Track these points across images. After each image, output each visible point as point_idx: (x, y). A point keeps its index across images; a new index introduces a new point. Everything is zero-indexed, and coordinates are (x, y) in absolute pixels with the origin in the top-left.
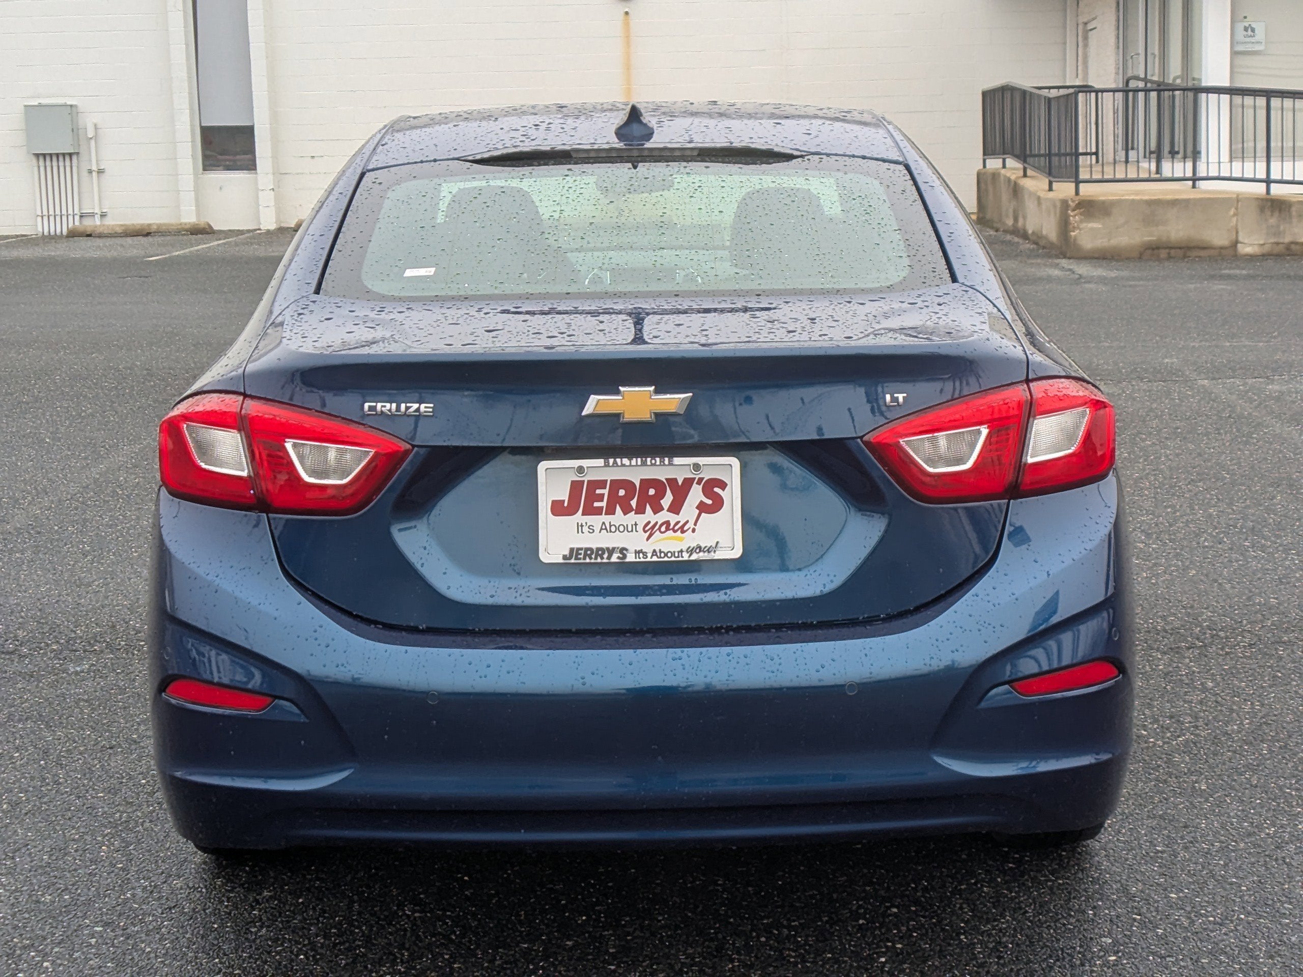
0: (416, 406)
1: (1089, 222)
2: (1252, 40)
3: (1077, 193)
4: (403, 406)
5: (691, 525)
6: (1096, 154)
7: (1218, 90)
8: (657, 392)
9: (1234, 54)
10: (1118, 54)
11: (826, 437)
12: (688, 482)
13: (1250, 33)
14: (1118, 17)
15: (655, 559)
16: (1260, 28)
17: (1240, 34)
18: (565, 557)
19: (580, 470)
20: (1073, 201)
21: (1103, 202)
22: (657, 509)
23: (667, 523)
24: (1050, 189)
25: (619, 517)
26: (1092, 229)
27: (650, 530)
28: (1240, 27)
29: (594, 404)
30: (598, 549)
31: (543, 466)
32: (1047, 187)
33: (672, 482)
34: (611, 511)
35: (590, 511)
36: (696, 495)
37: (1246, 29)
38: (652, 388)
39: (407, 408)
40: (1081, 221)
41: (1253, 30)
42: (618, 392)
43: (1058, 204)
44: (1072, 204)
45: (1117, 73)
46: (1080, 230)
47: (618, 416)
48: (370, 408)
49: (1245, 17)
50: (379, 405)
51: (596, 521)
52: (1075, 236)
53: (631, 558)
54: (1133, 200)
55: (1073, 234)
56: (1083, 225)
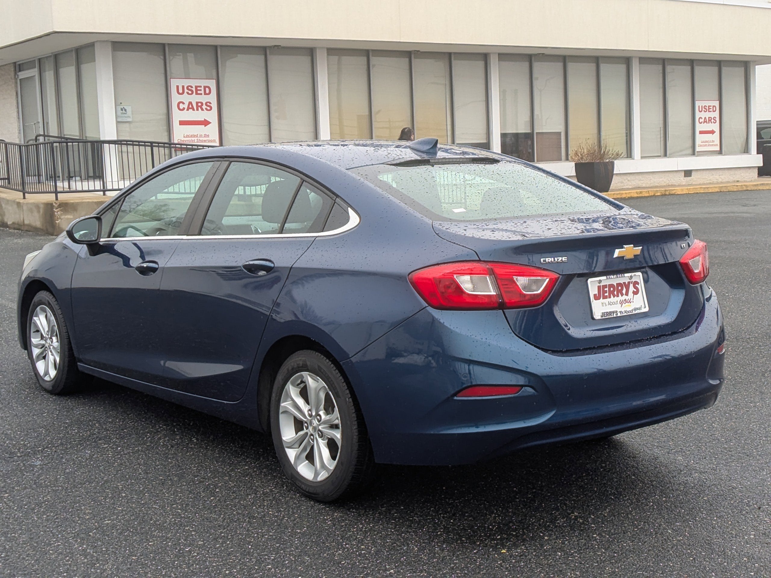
0: (560, 258)
1: (65, 215)
2: (126, 115)
3: (57, 199)
4: (556, 259)
5: (632, 300)
6: (8, 179)
7: (109, 142)
8: (634, 247)
9: (118, 122)
10: (19, 122)
11: (670, 261)
12: (629, 283)
13: (124, 111)
14: (17, 100)
15: (626, 314)
16: (129, 109)
17: (120, 112)
18: (602, 317)
19: (600, 281)
20: (56, 203)
21: (73, 203)
22: (622, 295)
23: (625, 300)
24: (24, 198)
25: (612, 299)
26: (68, 219)
27: (621, 303)
28: (119, 108)
29: (617, 253)
30: (610, 312)
31: (590, 280)
32: (22, 197)
33: (624, 283)
34: (610, 297)
35: (605, 297)
36: (632, 289)
37: (122, 110)
38: (632, 245)
39: (558, 259)
40: (61, 215)
41: (125, 110)
42: (623, 248)
43: (42, 206)
44: (56, 205)
45: (20, 133)
46: (61, 219)
47: (623, 257)
48: (544, 261)
49: (121, 103)
50: (547, 259)
51: (606, 301)
52: (59, 223)
53: (619, 315)
54: (88, 202)
55: (57, 222)
56: (63, 217)
